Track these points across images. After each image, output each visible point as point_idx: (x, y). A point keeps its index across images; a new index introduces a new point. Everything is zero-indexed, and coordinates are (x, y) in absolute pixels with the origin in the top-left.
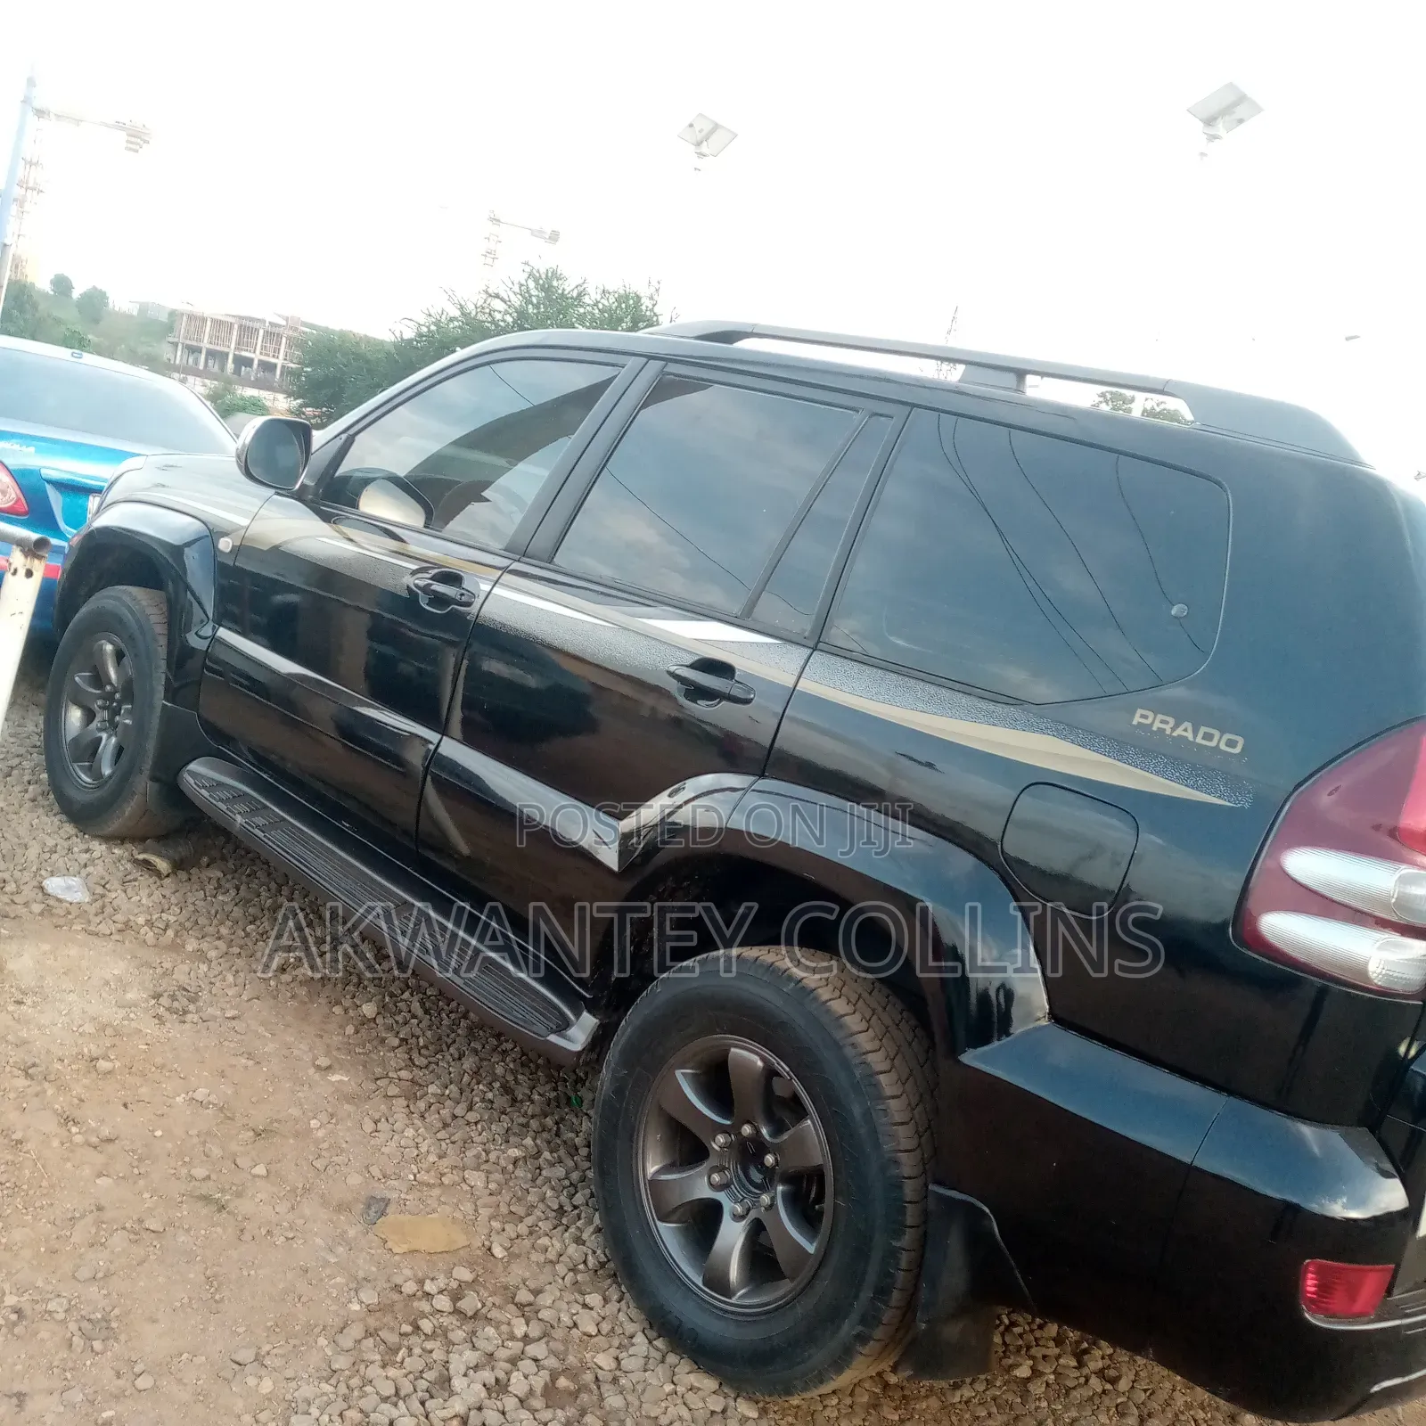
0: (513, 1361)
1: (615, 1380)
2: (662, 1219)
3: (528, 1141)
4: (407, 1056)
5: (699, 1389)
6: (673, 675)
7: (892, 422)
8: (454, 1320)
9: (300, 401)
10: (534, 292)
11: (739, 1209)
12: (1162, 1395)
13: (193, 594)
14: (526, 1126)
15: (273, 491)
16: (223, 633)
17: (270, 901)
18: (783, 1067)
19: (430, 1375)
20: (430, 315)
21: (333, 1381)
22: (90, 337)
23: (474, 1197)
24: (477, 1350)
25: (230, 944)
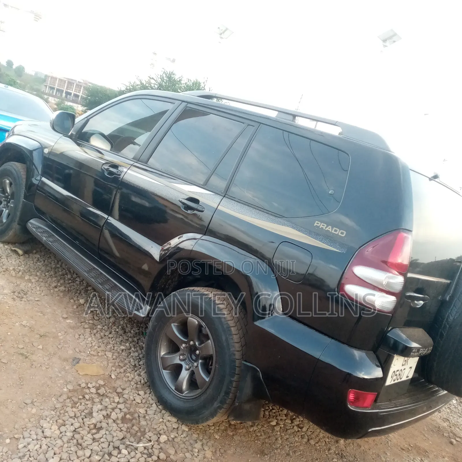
0: (113, 409)
1: (144, 417)
2: (164, 369)
3: (127, 344)
4: (92, 316)
5: (171, 421)
6: (181, 202)
7: (254, 128)
8: (96, 396)
9: (86, 108)
10: (165, 78)
11: (187, 367)
12: (316, 433)
13: (35, 166)
14: (128, 340)
15: (62, 135)
16: (44, 179)
17: (54, 266)
18: (203, 324)
19: (86, 411)
20: (130, 83)
21: (55, 411)
22: (18, 81)
23: (108, 360)
24: (102, 405)
25: (40, 278)
